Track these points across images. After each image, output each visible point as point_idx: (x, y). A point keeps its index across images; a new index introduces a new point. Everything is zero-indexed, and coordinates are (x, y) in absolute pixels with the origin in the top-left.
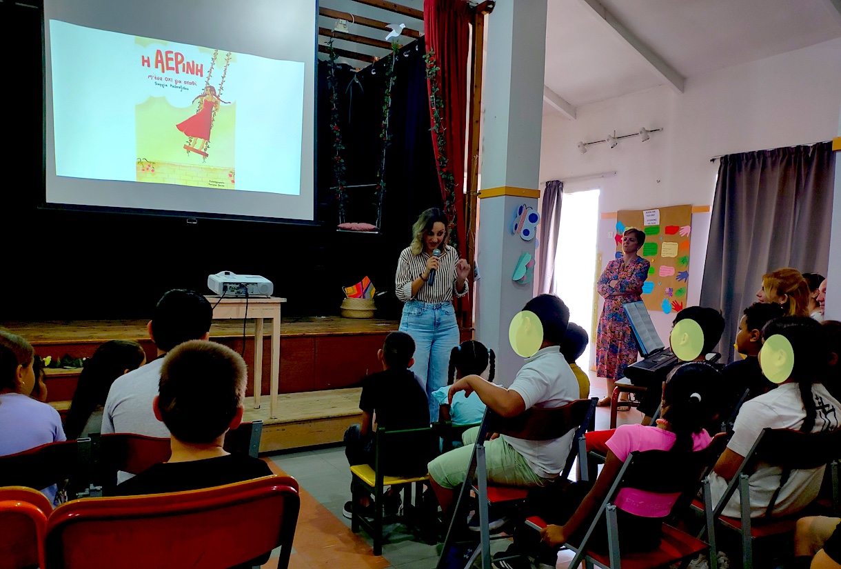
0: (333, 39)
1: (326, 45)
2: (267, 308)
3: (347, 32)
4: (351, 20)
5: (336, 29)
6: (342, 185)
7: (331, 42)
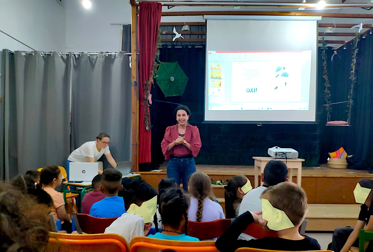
0: (324, 37)
1: (321, 40)
2: (295, 163)
3: (332, 32)
4: (333, 26)
5: (326, 32)
6: (329, 103)
7: (323, 38)
